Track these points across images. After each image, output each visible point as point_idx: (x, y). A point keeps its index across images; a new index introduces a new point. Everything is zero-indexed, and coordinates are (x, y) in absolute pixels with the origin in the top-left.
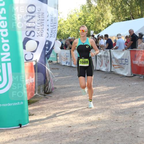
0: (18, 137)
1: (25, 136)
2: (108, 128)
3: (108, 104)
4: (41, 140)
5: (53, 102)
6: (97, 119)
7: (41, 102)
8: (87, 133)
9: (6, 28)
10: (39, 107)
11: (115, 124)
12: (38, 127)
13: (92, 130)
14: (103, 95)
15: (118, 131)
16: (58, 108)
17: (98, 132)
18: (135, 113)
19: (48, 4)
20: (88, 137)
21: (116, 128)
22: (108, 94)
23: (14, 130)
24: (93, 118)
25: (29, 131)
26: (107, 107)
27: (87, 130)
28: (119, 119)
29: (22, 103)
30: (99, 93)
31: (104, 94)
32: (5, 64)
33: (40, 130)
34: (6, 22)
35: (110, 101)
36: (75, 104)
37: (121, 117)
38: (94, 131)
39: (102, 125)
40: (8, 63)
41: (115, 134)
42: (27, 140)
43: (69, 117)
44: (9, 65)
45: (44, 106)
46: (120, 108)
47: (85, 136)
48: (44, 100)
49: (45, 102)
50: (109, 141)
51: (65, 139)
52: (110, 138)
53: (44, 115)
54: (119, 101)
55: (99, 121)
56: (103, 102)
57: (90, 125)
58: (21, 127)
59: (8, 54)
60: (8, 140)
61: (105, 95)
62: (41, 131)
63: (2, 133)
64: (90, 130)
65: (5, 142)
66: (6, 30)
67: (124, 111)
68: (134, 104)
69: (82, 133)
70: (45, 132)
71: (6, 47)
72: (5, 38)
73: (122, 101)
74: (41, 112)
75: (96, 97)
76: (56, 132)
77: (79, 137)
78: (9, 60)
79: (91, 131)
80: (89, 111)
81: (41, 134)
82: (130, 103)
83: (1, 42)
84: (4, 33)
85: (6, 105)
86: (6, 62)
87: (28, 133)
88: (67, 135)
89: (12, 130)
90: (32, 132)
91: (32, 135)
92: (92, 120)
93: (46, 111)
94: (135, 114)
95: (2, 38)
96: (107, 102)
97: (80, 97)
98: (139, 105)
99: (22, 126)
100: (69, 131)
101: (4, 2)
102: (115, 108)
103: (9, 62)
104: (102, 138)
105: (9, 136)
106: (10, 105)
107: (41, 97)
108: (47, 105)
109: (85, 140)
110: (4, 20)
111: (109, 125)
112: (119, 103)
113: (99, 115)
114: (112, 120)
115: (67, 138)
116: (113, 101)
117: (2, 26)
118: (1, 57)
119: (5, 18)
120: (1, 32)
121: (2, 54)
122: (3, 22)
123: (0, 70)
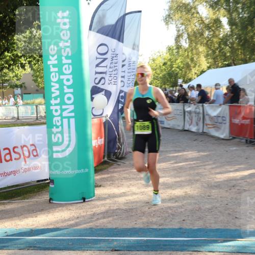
1: (89, 213)
2: (197, 206)
3: (198, 174)
4: (110, 219)
5: (126, 170)
6: (184, 194)
7: (112, 170)
10: (108, 176)
11: (206, 200)
12: (106, 202)
13: (176, 207)
14: (192, 163)
15: (211, 210)
16: (133, 178)
17: (184, 211)
18: (233, 186)
20: (171, 216)
21: (208, 206)
22: (199, 162)
23: (75, 205)
24: (178, 192)
25: (95, 207)
26: (197, 178)
27: (170, 208)
28: (212, 194)
29: (87, 170)
30: (187, 159)
31: (192, 161)
32: (66, 120)
33: (108, 205)
34: (71, 66)
35: (200, 171)
37: (214, 192)
38: (179, 210)
39: (189, 201)
40: (71, 119)
41: (206, 214)
43: (146, 190)
44: (72, 121)
45: (115, 175)
46: (213, 180)
47: (167, 215)
49: (116, 170)
50: (198, 222)
51: (141, 218)
52: (200, 218)
53: (114, 187)
54: (213, 171)
55: (186, 197)
56: (192, 172)
57: (174, 201)
58: (84, 201)
59: (72, 107)
60: (69, 217)
61: (194, 162)
62: (110, 207)
63: (60, 208)
64: (174, 207)
65: (64, 219)
66: (70, 77)
67: (218, 183)
68: (232, 175)
69: (163, 211)
70: (115, 208)
71: (69, 99)
72: (68, 87)
73: (217, 171)
74: (111, 182)
75: (182, 165)
76: (129, 209)
77: (159, 217)
78: (73, 114)
79: (175, 209)
80: (173, 183)
82: (227, 174)
83: (64, 91)
84: (68, 80)
85: (67, 172)
86: (69, 118)
87: (94, 210)
88: (144, 213)
89: (73, 204)
90: (99, 208)
91: (99, 212)
92: (176, 194)
93: (117, 182)
94: (233, 188)
95: (65, 87)
96: (196, 171)
97: (161, 164)
98: (240, 176)
99: (86, 200)
100: (147, 208)
102: (207, 179)
103: (72, 117)
104: (190, 218)
105: (69, 212)
106: (71, 172)
107: (110, 164)
108: (119, 174)
109: (167, 221)
110: (69, 64)
111: (199, 202)
112: (212, 174)
113: (186, 189)
114: (203, 195)
115: (143, 218)
116: (205, 171)
117: (65, 72)
118: (62, 110)
119: (70, 61)
120: (63, 79)
121: (64, 107)
122: (66, 66)
123: (60, 127)
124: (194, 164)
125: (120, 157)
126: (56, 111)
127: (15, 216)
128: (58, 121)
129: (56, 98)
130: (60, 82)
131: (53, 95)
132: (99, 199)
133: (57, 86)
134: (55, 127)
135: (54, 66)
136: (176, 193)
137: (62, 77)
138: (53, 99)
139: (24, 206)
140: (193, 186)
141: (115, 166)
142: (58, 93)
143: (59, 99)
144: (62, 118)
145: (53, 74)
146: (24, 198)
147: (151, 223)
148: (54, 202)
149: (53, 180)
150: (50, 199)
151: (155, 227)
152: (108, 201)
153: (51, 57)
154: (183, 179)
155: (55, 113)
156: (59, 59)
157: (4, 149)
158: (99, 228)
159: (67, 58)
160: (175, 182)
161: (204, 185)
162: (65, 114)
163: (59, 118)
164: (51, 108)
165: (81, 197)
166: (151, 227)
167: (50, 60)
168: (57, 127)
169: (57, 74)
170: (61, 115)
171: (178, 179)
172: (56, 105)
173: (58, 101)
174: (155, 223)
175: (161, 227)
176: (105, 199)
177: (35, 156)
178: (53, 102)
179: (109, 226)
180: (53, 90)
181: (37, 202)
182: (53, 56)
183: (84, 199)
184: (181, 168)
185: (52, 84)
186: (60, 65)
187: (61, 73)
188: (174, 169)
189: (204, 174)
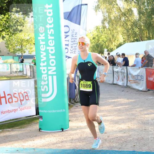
0: (63, 139)
1: (69, 139)
2: (140, 136)
4: (84, 143)
6: (127, 128)
7: (73, 110)
8: (123, 140)
9: (53, 46)
10: (72, 114)
11: (144, 133)
13: (126, 137)
17: (132, 139)
19: (81, 25)
20: (125, 143)
22: (130, 106)
24: (123, 126)
25: (71, 135)
26: (133, 117)
27: (122, 137)
28: (147, 128)
29: (64, 110)
30: (122, 104)
31: (126, 105)
32: (51, 76)
33: (80, 134)
34: (53, 41)
35: (133, 112)
36: (104, 113)
38: (129, 138)
39: (133, 133)
40: (54, 76)
41: (148, 142)
42: (71, 142)
44: (55, 77)
45: (77, 113)
46: (144, 119)
47: (121, 142)
48: (75, 109)
49: (76, 110)
51: (104, 143)
52: (144, 144)
54: (142, 113)
55: (130, 130)
56: (128, 113)
57: (123, 133)
58: (63, 131)
59: (54, 68)
63: (48, 135)
64: (124, 137)
65: (53, 143)
66: (53, 48)
69: (118, 139)
70: (85, 136)
71: (53, 63)
72: (52, 55)
73: (145, 113)
74: (76, 118)
75: (120, 108)
77: (117, 143)
78: (55, 73)
80: (118, 120)
81: (82, 138)
84: (52, 50)
85: (51, 111)
86: (52, 75)
87: (71, 137)
88: (106, 140)
89: (56, 133)
90: (74, 136)
91: (75, 138)
93: (79, 118)
95: (50, 55)
96: (131, 113)
97: (105, 107)
99: (64, 130)
100: (107, 137)
101: (53, 24)
102: (140, 118)
103: (54, 75)
104: (138, 145)
105: (55, 138)
106: (54, 111)
107: (71, 106)
108: (79, 113)
109: (124, 146)
111: (139, 133)
112: (142, 114)
113: (128, 124)
114: (141, 129)
115: (106, 143)
116: (136, 112)
117: (50, 45)
118: (48, 70)
119: (53, 38)
120: (49, 49)
121: (49, 68)
122: (51, 41)
123: (47, 81)
124: (127, 107)
125: (77, 101)
126: (44, 70)
127: (19, 139)
128: (45, 78)
129: (44, 62)
130: (47, 51)
131: (42, 60)
132: (72, 129)
133: (45, 54)
134: (43, 81)
135: (42, 40)
136: (122, 127)
137: (48, 48)
138: (42, 63)
139: (22, 133)
140: (132, 122)
141: (74, 107)
142: (45, 59)
143: (46, 63)
144: (48, 75)
145: (42, 46)
146: (21, 128)
147: (113, 147)
148: (42, 131)
149: (42, 116)
150: (40, 129)
151: (117, 150)
152: (78, 131)
153: (40, 35)
154: (123, 117)
155: (43, 72)
156: (46, 36)
157: (8, 95)
158: (78, 149)
159: (51, 35)
160: (119, 119)
161: (139, 122)
162: (50, 73)
163: (46, 75)
164: (41, 68)
165: (61, 128)
166: (114, 150)
167: (40, 37)
168: (45, 81)
169: (45, 46)
170: (47, 73)
171: (120, 118)
172: (44, 66)
173: (45, 64)
174: (116, 147)
175: (120, 150)
176: (76, 130)
177: (27, 100)
178: (42, 64)
179: (86, 148)
180: (42, 56)
181: (31, 130)
182: (42, 34)
183: (63, 130)
184: (119, 110)
185: (41, 52)
186: (46, 40)
187: (47, 45)
188: (115, 111)
189: (137, 114)
